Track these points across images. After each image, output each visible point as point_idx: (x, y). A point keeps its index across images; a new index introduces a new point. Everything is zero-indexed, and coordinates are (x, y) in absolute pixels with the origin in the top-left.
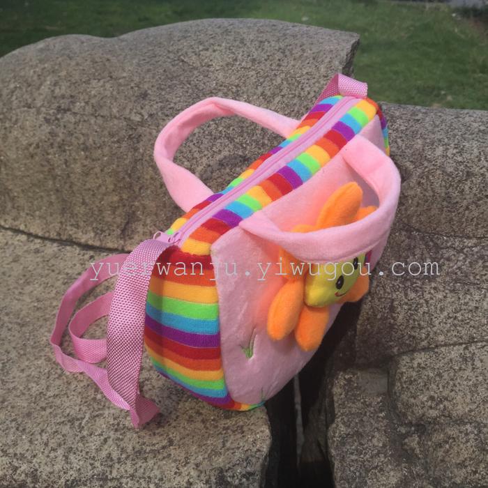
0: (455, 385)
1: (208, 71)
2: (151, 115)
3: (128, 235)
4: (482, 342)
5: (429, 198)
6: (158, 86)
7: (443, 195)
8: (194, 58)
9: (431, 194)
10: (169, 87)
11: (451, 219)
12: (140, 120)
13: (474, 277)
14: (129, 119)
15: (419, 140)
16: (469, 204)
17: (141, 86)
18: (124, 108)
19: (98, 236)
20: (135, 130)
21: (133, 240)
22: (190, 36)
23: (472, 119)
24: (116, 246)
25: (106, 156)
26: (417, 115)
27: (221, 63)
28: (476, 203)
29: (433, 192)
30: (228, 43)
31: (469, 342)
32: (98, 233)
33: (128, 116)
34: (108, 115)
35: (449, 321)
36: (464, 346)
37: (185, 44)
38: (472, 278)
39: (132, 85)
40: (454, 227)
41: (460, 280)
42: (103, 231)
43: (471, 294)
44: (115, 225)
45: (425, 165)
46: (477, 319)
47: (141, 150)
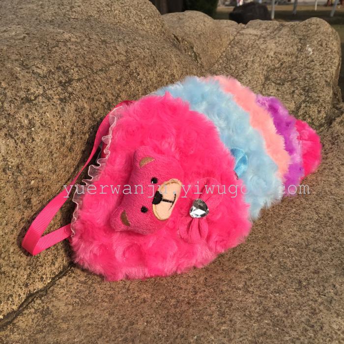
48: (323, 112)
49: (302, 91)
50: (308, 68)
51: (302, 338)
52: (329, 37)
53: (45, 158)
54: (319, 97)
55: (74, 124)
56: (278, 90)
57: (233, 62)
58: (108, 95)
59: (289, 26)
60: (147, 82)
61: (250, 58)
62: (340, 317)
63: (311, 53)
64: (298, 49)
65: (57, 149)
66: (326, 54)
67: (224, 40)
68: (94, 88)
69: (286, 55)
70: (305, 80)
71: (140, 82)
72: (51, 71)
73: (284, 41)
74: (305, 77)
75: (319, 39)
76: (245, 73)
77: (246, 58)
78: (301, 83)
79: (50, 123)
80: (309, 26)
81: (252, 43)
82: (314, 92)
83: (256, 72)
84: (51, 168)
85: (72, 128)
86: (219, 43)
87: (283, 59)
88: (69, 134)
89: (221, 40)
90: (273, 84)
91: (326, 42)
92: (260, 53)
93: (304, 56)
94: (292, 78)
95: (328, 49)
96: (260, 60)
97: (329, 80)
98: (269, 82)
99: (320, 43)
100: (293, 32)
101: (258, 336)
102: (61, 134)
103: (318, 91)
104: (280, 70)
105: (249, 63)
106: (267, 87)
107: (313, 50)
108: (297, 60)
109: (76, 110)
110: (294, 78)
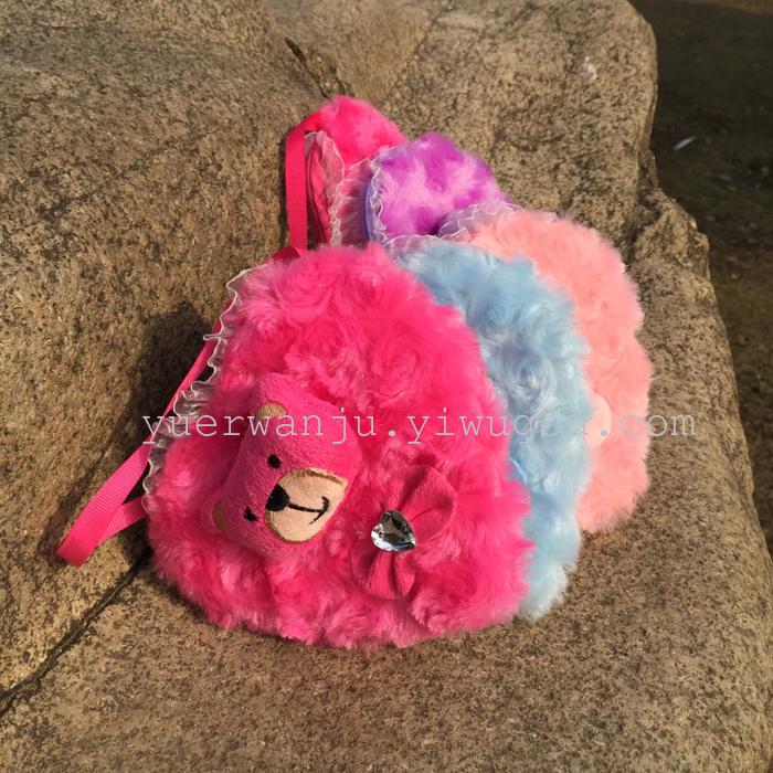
48: (617, 215)
49: (574, 166)
50: (587, 113)
51: (583, 752)
52: (633, 38)
53: (20, 398)
54: (611, 180)
55: (80, 310)
56: (523, 162)
57: (425, 97)
58: (154, 226)
59: (547, 9)
60: (239, 183)
61: (463, 87)
62: (656, 702)
63: (595, 76)
64: (565, 67)
65: (44, 371)
66: (626, 80)
67: (402, 42)
68: (120, 215)
69: (541, 80)
70: (581, 139)
71: (225, 185)
72: (17, 182)
73: (536, 46)
74: (582, 133)
75: (612, 45)
76: (452, 123)
77: (453, 86)
78: (574, 148)
79: (25, 313)
80: (591, 10)
81: (466, 49)
82: (600, 168)
83: (475, 121)
84: (33, 417)
85: (77, 319)
86: (393, 51)
87: (533, 89)
88: (71, 333)
89: (397, 44)
90: (513, 149)
91: (625, 50)
92: (482, 74)
93: (579, 83)
94: (553, 134)
95: (629, 67)
96: (485, 91)
97: (630, 141)
98: (504, 143)
99: (613, 53)
100: (555, 25)
101: (497, 756)
102: (52, 337)
103: (608, 167)
104: (528, 115)
105: (459, 100)
106: (500, 157)
107: (599, 71)
108: (563, 93)
109: (82, 275)
110: (557, 135)
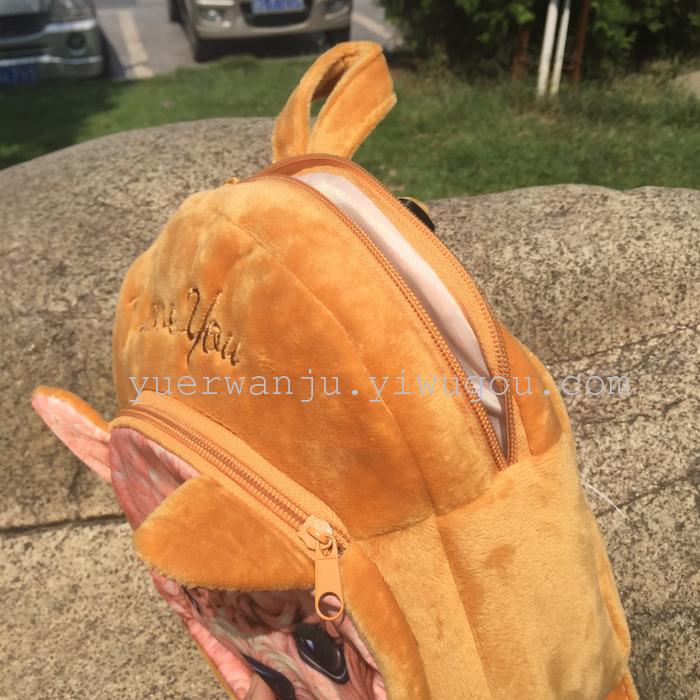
0: (635, 566)
1: (150, 211)
2: (82, 298)
3: (82, 493)
4: (646, 494)
5: (514, 319)
6: (79, 250)
7: (531, 310)
8: (120, 196)
9: (515, 312)
10: (97, 247)
11: (549, 340)
12: (65, 309)
13: (605, 410)
14: (46, 312)
15: (477, 245)
16: (566, 314)
17: (50, 256)
18: (33, 297)
19: (27, 508)
20: (62, 326)
21: (92, 498)
22: (101, 165)
23: (530, 201)
24: (64, 516)
25: (19, 379)
26: (459, 211)
27: (166, 196)
28: (574, 311)
29: (517, 309)
30: (168, 165)
31: (631, 501)
32: (27, 505)
33: (44, 308)
34: (8, 313)
35: (595, 479)
36: (625, 508)
37: (98, 178)
38: (602, 412)
39: (35, 257)
40: (556, 350)
41: (587, 418)
42: (35, 498)
43: (609, 434)
44: (56, 484)
45: (497, 276)
46: (630, 465)
47: (80, 356)
